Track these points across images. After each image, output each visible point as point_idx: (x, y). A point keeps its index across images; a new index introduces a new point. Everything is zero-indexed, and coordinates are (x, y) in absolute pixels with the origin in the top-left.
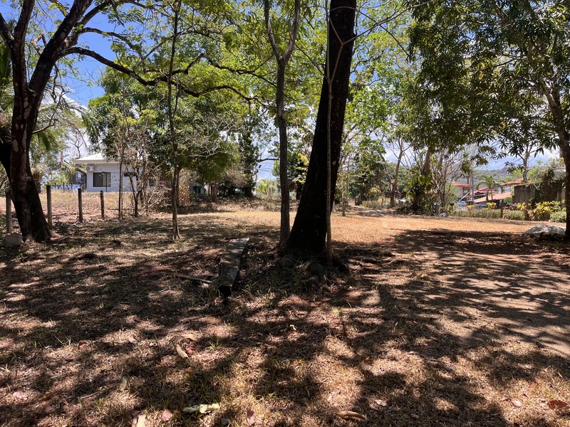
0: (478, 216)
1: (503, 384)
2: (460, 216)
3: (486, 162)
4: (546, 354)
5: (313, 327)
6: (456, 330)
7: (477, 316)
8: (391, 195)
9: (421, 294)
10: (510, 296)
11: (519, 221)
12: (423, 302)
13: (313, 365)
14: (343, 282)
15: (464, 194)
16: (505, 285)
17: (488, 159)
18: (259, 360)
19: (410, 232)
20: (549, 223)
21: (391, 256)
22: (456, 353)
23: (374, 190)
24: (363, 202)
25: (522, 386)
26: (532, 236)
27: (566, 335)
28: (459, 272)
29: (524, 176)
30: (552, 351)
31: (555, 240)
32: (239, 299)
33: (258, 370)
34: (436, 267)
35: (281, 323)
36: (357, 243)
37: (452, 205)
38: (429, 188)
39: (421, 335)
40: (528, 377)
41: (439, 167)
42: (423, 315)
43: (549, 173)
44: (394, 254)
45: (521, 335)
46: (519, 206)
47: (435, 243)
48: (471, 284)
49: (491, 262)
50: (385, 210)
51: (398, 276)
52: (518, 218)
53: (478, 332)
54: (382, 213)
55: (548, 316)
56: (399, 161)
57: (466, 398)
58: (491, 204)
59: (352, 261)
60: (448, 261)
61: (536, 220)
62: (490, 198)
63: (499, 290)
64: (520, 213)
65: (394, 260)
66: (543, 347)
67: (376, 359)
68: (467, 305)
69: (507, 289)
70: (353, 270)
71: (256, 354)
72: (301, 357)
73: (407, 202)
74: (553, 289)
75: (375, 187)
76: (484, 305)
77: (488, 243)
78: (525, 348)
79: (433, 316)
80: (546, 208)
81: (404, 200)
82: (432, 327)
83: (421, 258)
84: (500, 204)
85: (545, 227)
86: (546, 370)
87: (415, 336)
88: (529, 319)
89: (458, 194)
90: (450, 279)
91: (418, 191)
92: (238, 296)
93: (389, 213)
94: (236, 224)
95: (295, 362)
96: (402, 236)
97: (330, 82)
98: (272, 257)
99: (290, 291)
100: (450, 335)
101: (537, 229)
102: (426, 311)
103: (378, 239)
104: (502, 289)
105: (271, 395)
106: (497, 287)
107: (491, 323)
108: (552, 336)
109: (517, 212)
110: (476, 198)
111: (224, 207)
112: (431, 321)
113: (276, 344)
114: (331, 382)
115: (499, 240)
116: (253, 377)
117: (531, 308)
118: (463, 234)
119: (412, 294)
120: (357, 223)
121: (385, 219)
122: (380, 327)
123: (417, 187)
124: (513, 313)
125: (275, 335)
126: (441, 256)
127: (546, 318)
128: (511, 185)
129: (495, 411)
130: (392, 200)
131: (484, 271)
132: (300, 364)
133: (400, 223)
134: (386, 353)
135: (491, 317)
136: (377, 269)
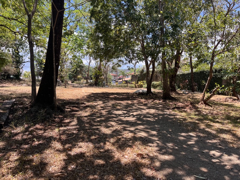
0: (119, 87)
1: (122, 150)
2: (113, 87)
3: (121, 66)
4: (137, 137)
5: (45, 138)
6: (107, 132)
7: (115, 125)
8: (86, 79)
9: (95, 119)
10: (127, 116)
11: (133, 88)
12: (95, 122)
13: (44, 155)
14: (62, 116)
15: (115, 78)
16: (125, 112)
17: (121, 65)
18: (16, 158)
19: (93, 94)
20: (142, 89)
21: (84, 104)
22: (106, 141)
23: (79, 76)
24: (75, 82)
25: (128, 150)
26: (136, 93)
27: (144, 129)
28: (110, 109)
29: (135, 71)
30: (139, 135)
31: (143, 95)
32: (8, 129)
33: (15, 162)
34: (102, 107)
35: (29, 138)
36: (70, 99)
37: (110, 82)
38: (101, 76)
39: (93, 135)
40: (131, 146)
41: (105, 67)
42: (94, 127)
43: (142, 70)
44: (85, 103)
45: (129, 130)
46: (133, 82)
47: (102, 98)
48: (114, 113)
49: (122, 104)
50: (84, 85)
51: (86, 112)
52: (133, 87)
53: (114, 131)
54: (83, 86)
55: (139, 122)
56: (89, 65)
57: (108, 158)
58: (124, 82)
59: (67, 107)
60: (106, 104)
61: (139, 88)
62: (123, 80)
63: (123, 114)
64: (133, 85)
65: (85, 105)
66: (136, 134)
67: (74, 148)
68: (112, 121)
69: (126, 114)
70: (67, 111)
71: (15, 155)
72: (38, 153)
73: (93, 81)
74: (141, 112)
75: (80, 75)
76: (118, 120)
77: (121, 97)
78: (130, 135)
79: (98, 127)
80: (142, 83)
81: (92, 81)
82: (97, 132)
83: (96, 104)
84: (127, 82)
85: (141, 90)
86: (136, 143)
87: (90, 136)
88: (132, 124)
89: (113, 78)
90: (106, 112)
91: (97, 77)
92: (7, 128)
93: (86, 86)
94: (10, 93)
95: (34, 156)
96: (89, 95)
97: (53, 28)
98: (27, 108)
99: (36, 123)
100: (104, 134)
101: (138, 91)
102: (96, 126)
103: (79, 97)
104: (124, 114)
105: (21, 173)
106: (123, 113)
107: (119, 127)
108: (139, 130)
109: (132, 85)
110: (119, 80)
111: (4, 85)
112: (97, 129)
113: (26, 149)
114: (52, 162)
115: (125, 95)
116: (12, 166)
117: (133, 120)
118: (113, 94)
119: (91, 119)
120: (71, 91)
121: (83, 89)
122: (77, 134)
123: (97, 75)
124: (127, 123)
125: (26, 144)
126: (104, 103)
127: (138, 123)
128: (130, 75)
129: (119, 161)
130: (87, 80)
131: (119, 107)
132: (37, 156)
133: (89, 90)
134: (78, 145)
135: (120, 125)
136: (78, 109)
